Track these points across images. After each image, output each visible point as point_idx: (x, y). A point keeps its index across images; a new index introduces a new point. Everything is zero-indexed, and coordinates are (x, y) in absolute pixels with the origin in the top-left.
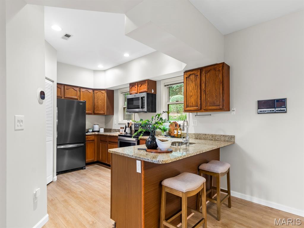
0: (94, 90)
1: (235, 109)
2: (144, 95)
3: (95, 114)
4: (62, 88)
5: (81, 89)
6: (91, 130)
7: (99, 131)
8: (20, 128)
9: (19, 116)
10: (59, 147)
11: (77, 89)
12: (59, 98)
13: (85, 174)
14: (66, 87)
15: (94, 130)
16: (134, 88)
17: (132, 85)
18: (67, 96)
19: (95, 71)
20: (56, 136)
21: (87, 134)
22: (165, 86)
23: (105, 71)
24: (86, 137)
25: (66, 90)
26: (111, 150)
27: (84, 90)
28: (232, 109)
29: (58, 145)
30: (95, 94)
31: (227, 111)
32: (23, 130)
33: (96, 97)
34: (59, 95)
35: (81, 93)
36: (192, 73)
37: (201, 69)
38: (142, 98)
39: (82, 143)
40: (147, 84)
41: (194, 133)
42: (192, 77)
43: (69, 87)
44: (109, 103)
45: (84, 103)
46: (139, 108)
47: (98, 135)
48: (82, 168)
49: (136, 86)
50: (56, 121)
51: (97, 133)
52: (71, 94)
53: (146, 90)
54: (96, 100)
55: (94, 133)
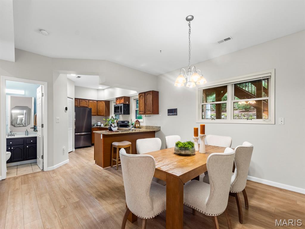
0: (97, 101)
1: (161, 113)
2: (122, 105)
3: (98, 115)
4: (79, 101)
5: (90, 101)
6: (96, 125)
7: (100, 126)
8: (58, 122)
9: (58, 118)
10: (76, 134)
11: (87, 101)
12: (76, 107)
13: (90, 149)
14: (80, 100)
15: (98, 125)
16: (118, 101)
17: (117, 99)
18: (81, 105)
19: (98, 90)
20: (74, 128)
21: (92, 127)
22: (134, 100)
23: (104, 90)
24: (92, 129)
25: (80, 102)
26: (94, 132)
27: (92, 101)
28: (159, 113)
29: (75, 133)
30: (98, 103)
31: (157, 114)
32: (59, 123)
33: (98, 105)
34: (77, 105)
35: (90, 103)
36: (142, 94)
37: (145, 93)
38: (121, 107)
39: (90, 132)
40: (123, 99)
41: (145, 125)
42: (142, 97)
43: (83, 100)
44: (106, 109)
45: (91, 109)
46: (119, 112)
47: (99, 128)
48: (89, 147)
49: (119, 100)
50: (74, 119)
51: (99, 127)
52: (83, 104)
53: (123, 102)
54: (98, 107)
55: (97, 127)
